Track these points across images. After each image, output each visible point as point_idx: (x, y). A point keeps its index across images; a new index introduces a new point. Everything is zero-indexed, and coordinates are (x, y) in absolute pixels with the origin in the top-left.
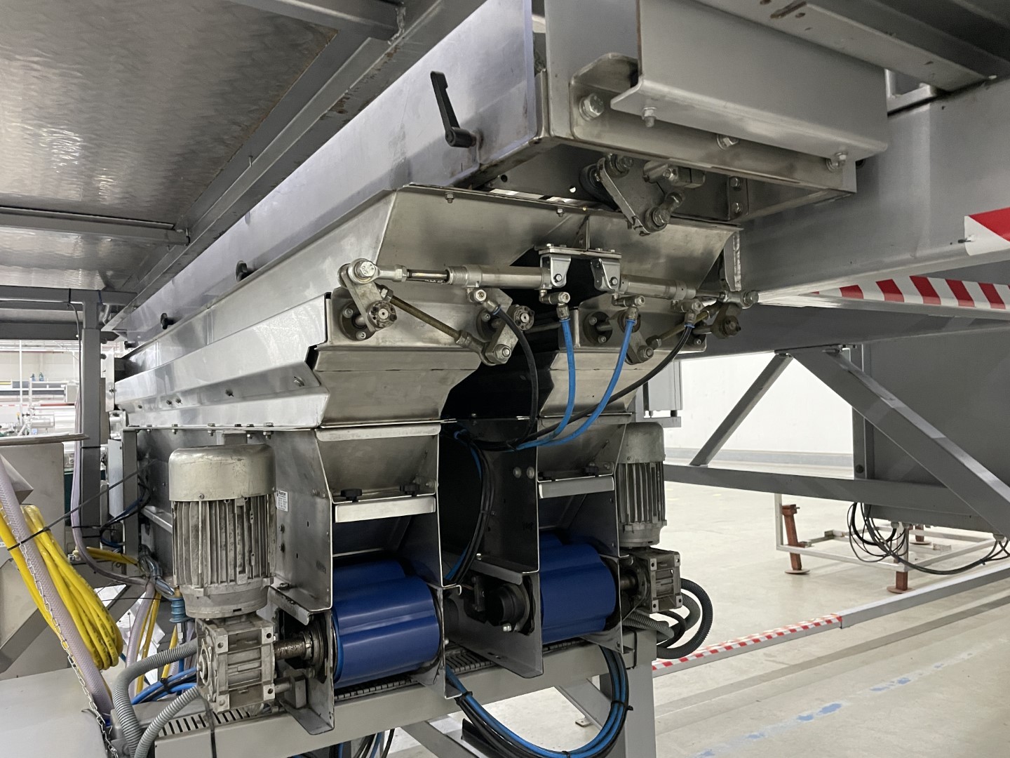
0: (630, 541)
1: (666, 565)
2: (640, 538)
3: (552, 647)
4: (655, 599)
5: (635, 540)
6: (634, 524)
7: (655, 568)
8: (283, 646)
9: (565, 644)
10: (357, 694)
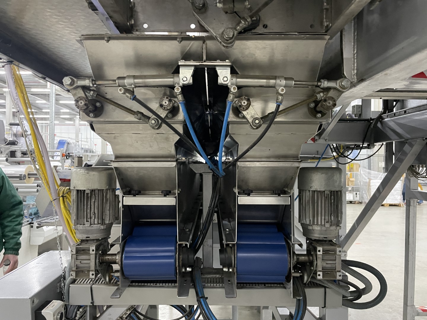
0: (313, 235)
1: (333, 253)
2: (318, 234)
3: (266, 285)
4: (320, 271)
5: (316, 235)
6: (314, 226)
7: (321, 253)
8: (107, 256)
9: (276, 285)
10: (156, 285)
